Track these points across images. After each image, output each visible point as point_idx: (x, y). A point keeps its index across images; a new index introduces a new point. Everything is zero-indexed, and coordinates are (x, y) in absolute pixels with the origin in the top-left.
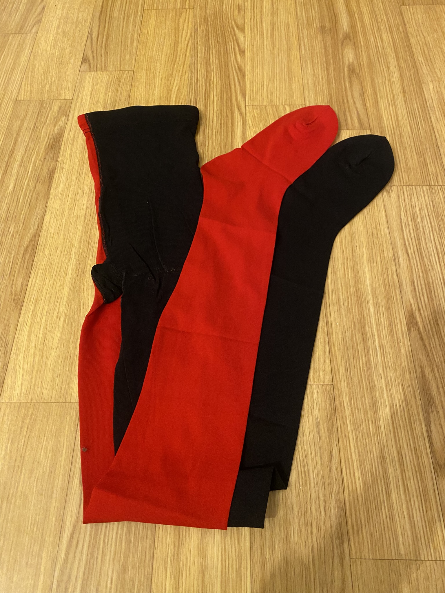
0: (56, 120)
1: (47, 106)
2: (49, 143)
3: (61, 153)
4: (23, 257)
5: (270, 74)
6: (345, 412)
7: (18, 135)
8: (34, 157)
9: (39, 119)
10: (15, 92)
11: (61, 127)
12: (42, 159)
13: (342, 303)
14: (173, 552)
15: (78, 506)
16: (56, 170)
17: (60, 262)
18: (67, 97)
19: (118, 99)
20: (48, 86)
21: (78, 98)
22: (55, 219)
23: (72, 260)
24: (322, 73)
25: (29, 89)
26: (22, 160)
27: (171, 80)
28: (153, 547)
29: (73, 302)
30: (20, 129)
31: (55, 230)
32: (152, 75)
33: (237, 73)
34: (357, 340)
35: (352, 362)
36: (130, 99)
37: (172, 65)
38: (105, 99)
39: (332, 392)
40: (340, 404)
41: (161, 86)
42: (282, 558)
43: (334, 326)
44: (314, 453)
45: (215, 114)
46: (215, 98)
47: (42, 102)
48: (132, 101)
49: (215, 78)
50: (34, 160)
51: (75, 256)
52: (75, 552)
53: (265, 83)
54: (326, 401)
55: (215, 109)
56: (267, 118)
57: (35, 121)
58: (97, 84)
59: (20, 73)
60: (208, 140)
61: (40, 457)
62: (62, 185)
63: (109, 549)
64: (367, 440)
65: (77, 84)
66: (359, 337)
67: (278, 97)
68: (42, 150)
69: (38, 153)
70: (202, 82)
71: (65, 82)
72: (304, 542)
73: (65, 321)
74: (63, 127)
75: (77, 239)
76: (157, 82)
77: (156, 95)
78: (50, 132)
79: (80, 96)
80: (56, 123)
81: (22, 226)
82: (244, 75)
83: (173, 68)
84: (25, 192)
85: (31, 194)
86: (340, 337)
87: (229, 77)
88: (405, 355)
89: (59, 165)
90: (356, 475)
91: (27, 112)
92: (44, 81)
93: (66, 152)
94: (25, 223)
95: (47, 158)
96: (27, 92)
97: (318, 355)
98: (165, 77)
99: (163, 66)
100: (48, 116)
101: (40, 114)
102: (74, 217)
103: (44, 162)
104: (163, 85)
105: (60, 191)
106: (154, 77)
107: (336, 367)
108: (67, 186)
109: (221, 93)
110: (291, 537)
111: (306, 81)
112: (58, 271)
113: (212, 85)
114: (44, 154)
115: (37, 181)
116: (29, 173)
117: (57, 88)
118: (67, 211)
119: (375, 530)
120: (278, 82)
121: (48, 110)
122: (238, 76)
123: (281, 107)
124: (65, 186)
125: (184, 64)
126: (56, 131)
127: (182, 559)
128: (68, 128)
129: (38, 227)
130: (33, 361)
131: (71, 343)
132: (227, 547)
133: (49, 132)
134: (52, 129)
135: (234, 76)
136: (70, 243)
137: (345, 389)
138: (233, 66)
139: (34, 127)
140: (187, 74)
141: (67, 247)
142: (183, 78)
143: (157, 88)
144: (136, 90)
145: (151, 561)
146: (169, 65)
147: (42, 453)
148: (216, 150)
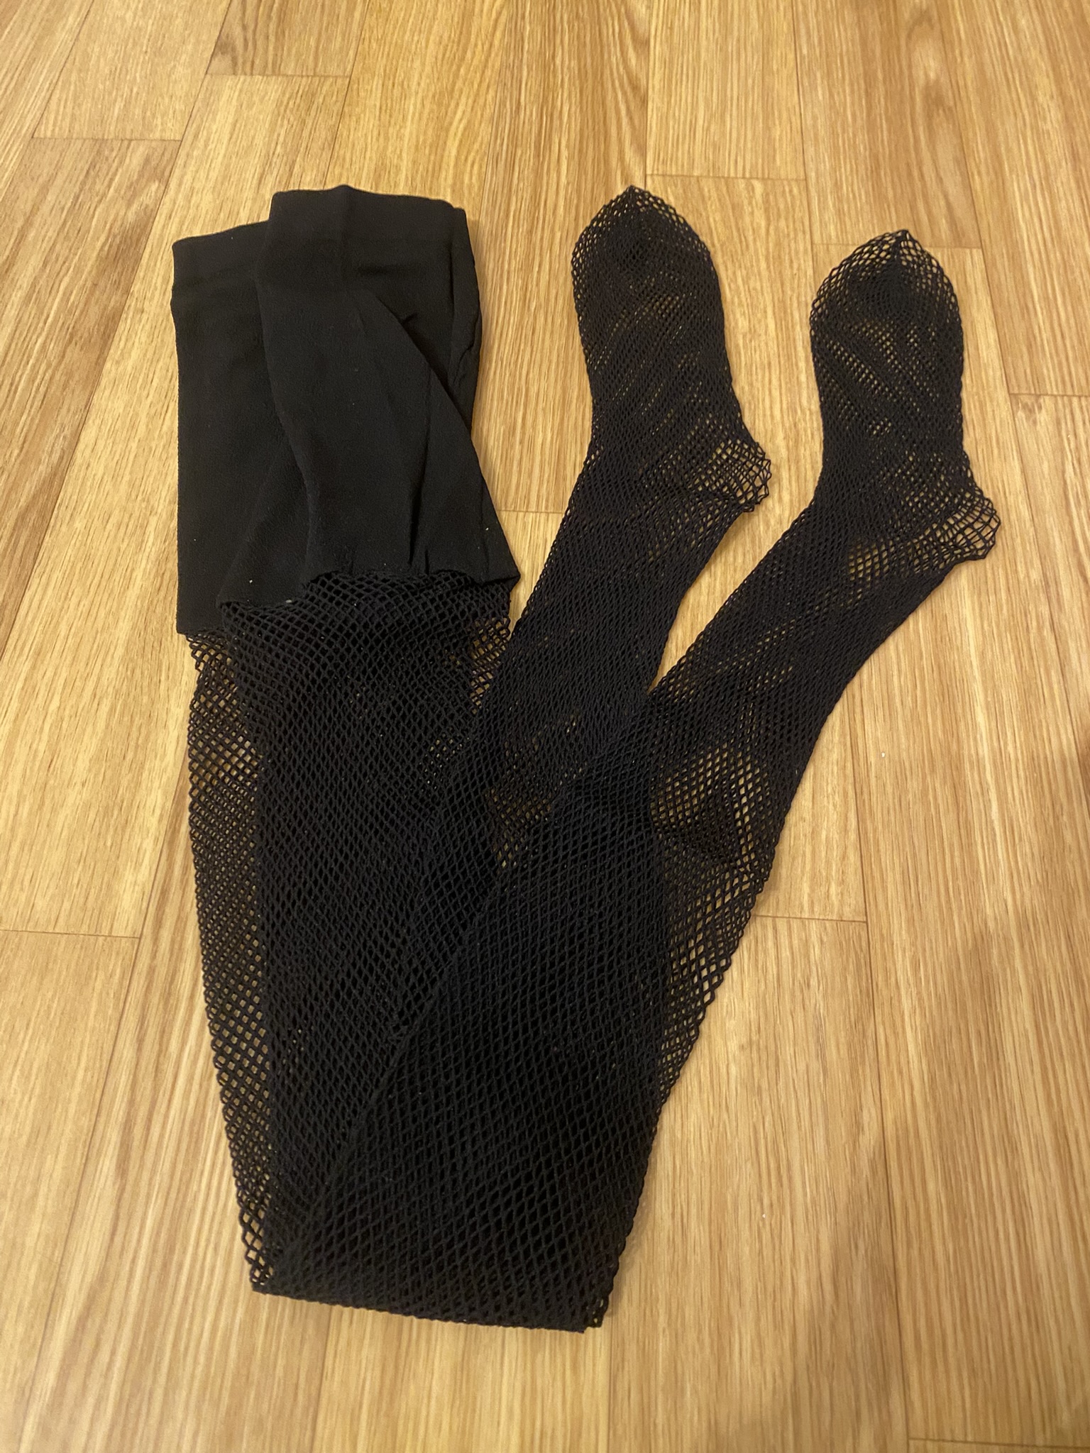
0: (133, 191)
1: (114, 154)
2: (111, 246)
3: (141, 273)
4: (12, 535)
5: (715, 99)
6: (900, 1001)
7: (28, 222)
8: (67, 280)
9: (87, 187)
10: (30, 117)
11: (147, 206)
12: (89, 284)
13: (897, 700)
14: (377, 1390)
15: (107, 1237)
16: (124, 316)
17: (115, 552)
18: (167, 135)
19: (304, 145)
20: (119, 104)
21: (196, 136)
22: (110, 441)
23: (148, 550)
24: (853, 104)
25: (69, 110)
26: (33, 285)
27: (449, 105)
28: (319, 1371)
29: (140, 661)
30: (35, 209)
31: (106, 467)
32: (397, 91)
33: (624, 93)
34: (940, 801)
35: (924, 861)
36: (337, 146)
37: (454, 67)
38: (269, 144)
39: (864, 944)
40: (887, 980)
41: (420, 118)
42: (705, 1425)
43: (872, 759)
44: (807, 1117)
45: (562, 193)
46: (565, 153)
47: (100, 143)
48: (342, 152)
49: (567, 105)
50: (66, 288)
51: (156, 538)
52: (88, 1374)
53: (700, 122)
54: (845, 969)
55: (563, 180)
56: (701, 209)
57: (77, 189)
58: (250, 106)
59: (50, 71)
60: (541, 255)
61: (9, 1086)
62: (135, 354)
63: (189, 1369)
64: (963, 1087)
65: (199, 104)
66: (943, 794)
67: (733, 158)
68: (90, 264)
69: (78, 270)
70: (530, 112)
71: (167, 100)
72: (769, 1377)
73: (112, 709)
74: (151, 207)
75: (164, 494)
76: (412, 108)
77: (406, 140)
78: (115, 220)
79: (203, 135)
80: (134, 196)
81: (19, 455)
82: (644, 102)
83: (456, 75)
84: (34, 366)
85: (50, 371)
86: (889, 789)
87: (604, 103)
88: (1074, 848)
89: (132, 302)
90: (931, 1186)
91: (58, 167)
92: (110, 93)
93: (153, 271)
94: (26, 445)
95: (102, 284)
96: (63, 119)
97: (827, 837)
98: (434, 97)
99: (428, 69)
100: (112, 180)
101: (92, 173)
102: (160, 437)
103: (92, 293)
104: (425, 115)
105: (129, 368)
106: (404, 96)
107: (877, 875)
108: (149, 355)
109: (581, 142)
110: (731, 1362)
111: (810, 122)
112: (106, 576)
113: (556, 123)
114: (94, 272)
115: (70, 341)
116: (50, 320)
117: (144, 112)
118: (143, 419)
119: (985, 1359)
120: (735, 124)
121: (115, 165)
122: (627, 102)
123: (742, 184)
124: (145, 355)
125: (485, 66)
126: (131, 216)
127: (403, 1411)
128: (164, 210)
129: (61, 458)
130: (16, 815)
131: (124, 771)
132: (539, 1382)
133: (112, 217)
134: (122, 213)
135: (618, 100)
136: (144, 505)
137: (900, 936)
138: (615, 75)
139: (74, 204)
140: (491, 93)
141: (136, 514)
142: (481, 101)
143: (409, 123)
144: (353, 124)
145: (312, 1410)
146: (445, 67)
147: (15, 1078)
148: (561, 281)
